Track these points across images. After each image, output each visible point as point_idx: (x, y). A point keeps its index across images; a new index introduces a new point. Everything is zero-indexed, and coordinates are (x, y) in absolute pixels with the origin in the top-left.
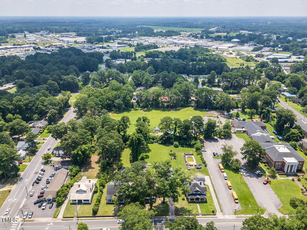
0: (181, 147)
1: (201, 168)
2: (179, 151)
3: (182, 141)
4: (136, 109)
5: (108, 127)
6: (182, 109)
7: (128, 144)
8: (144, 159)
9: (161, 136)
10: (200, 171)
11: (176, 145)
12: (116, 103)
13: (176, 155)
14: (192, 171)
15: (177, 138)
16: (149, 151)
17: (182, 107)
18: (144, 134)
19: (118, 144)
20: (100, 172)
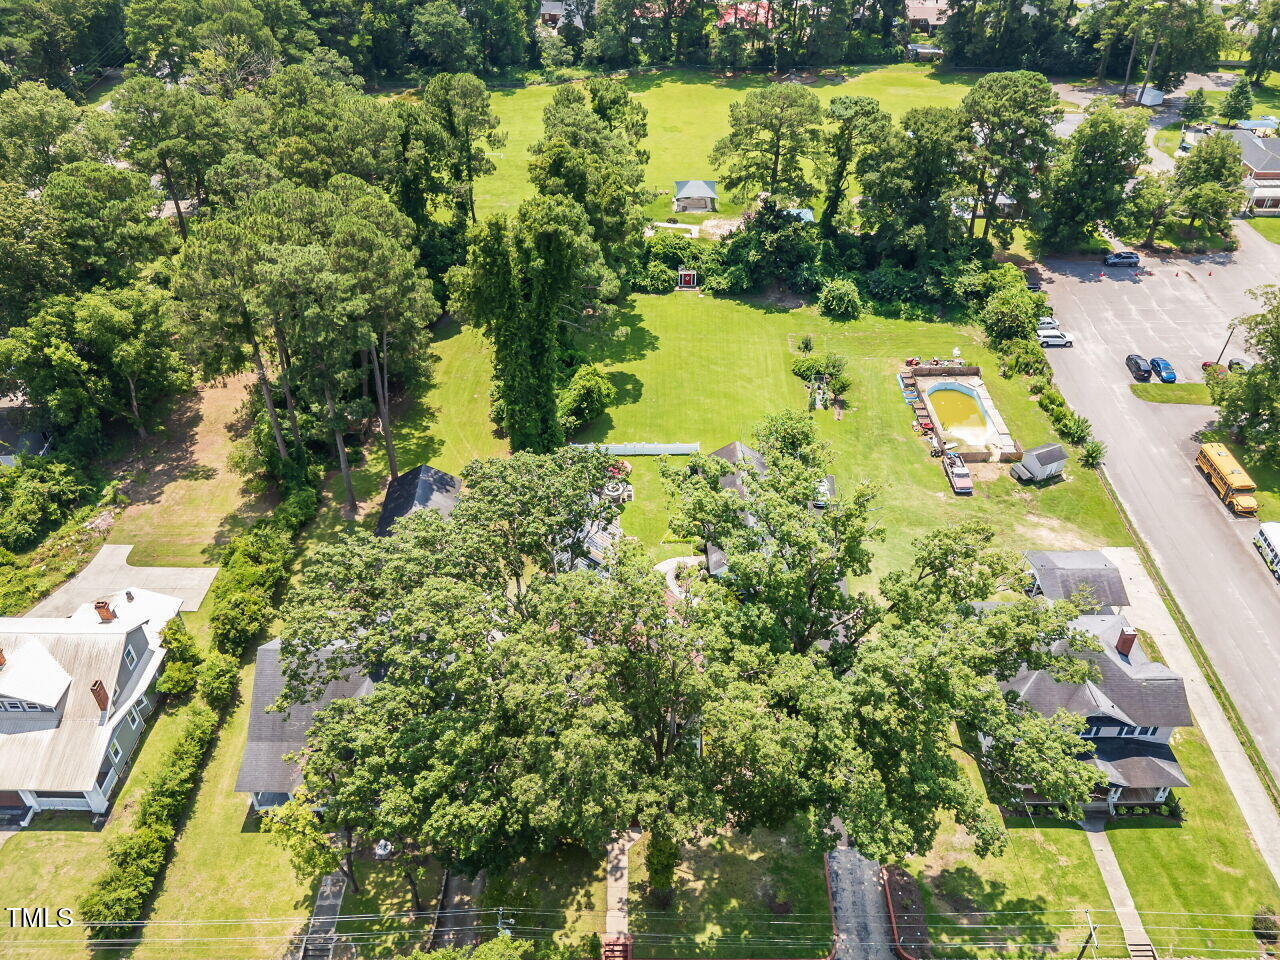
0: (877, 313)
1: (1054, 479)
2: (866, 344)
3: (886, 272)
4: (558, 78)
5: (303, 143)
6: (852, 74)
7: (457, 286)
8: (604, 406)
9: (724, 239)
10: (1051, 506)
11: (841, 299)
12: (419, 23)
13: (845, 376)
14: (987, 505)
15: (846, 254)
16: (641, 342)
17: (853, 63)
18: (597, 207)
19: (365, 287)
20: (249, 507)
